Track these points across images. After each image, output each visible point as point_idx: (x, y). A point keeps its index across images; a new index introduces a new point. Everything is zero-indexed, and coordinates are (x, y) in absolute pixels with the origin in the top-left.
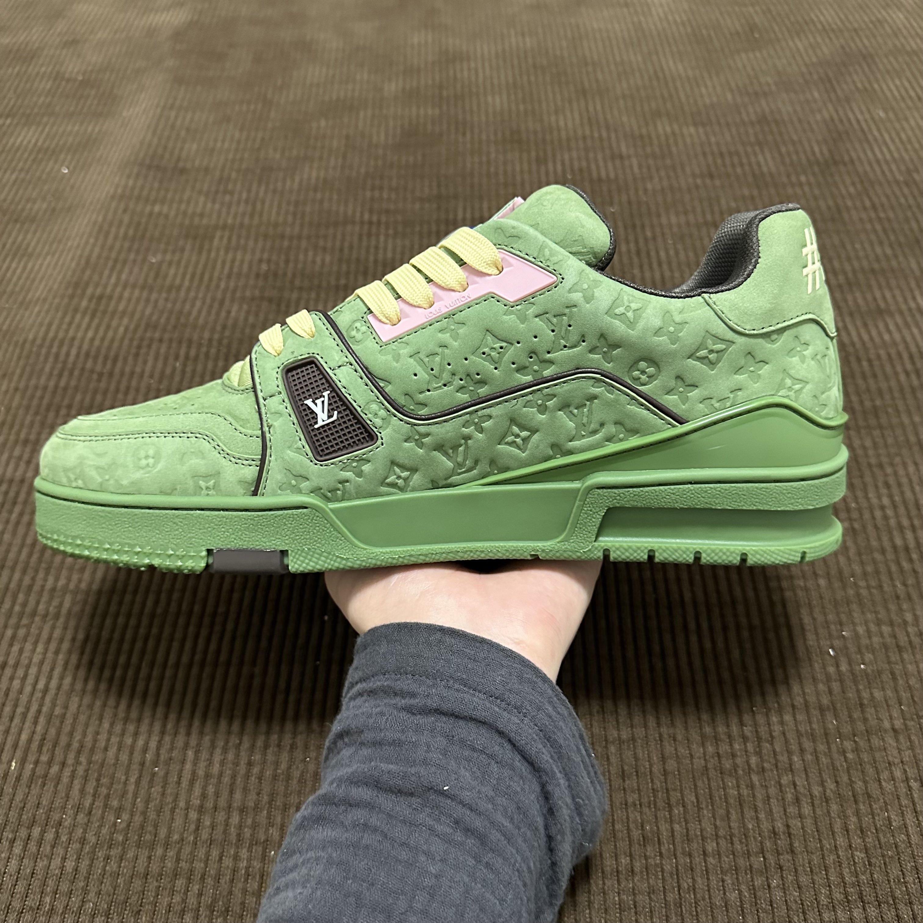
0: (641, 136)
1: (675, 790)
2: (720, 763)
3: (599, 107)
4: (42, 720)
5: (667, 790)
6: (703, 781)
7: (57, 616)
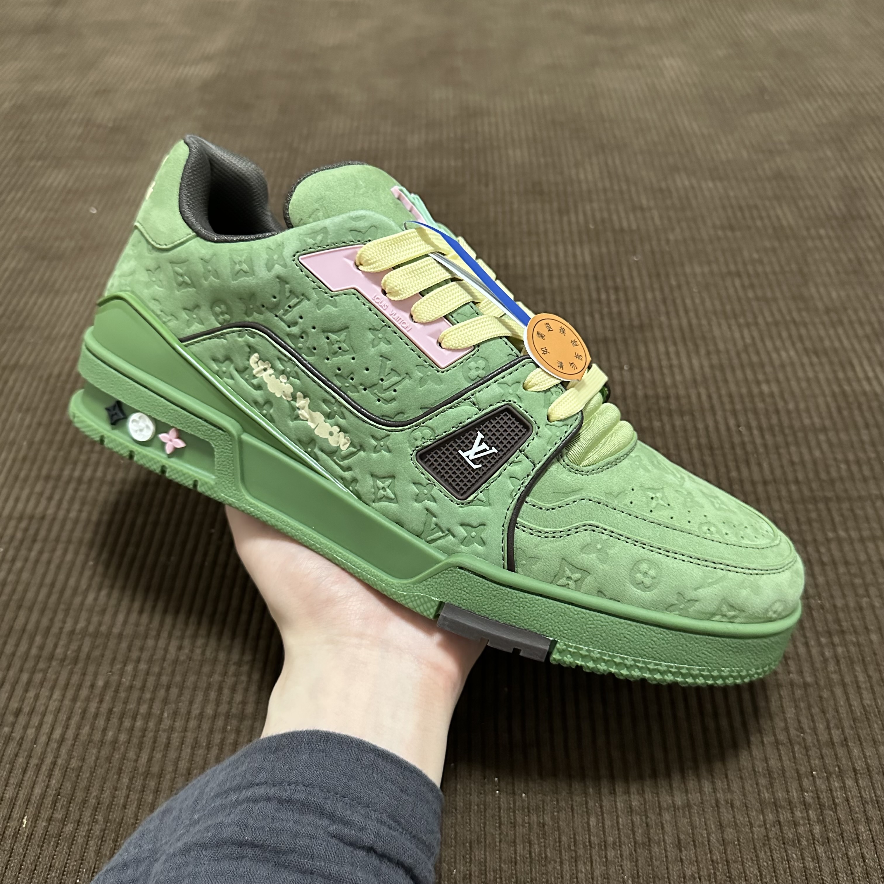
0: (661, 190)
1: (735, 862)
2: (782, 832)
3: (617, 162)
4: (57, 773)
5: (727, 862)
6: (765, 852)
7: (76, 661)
